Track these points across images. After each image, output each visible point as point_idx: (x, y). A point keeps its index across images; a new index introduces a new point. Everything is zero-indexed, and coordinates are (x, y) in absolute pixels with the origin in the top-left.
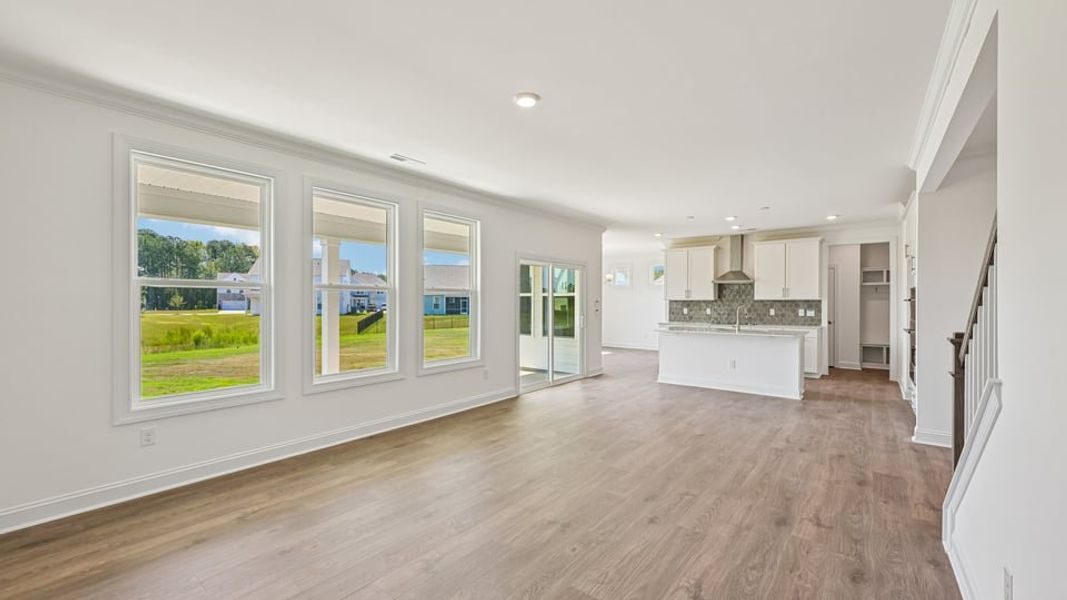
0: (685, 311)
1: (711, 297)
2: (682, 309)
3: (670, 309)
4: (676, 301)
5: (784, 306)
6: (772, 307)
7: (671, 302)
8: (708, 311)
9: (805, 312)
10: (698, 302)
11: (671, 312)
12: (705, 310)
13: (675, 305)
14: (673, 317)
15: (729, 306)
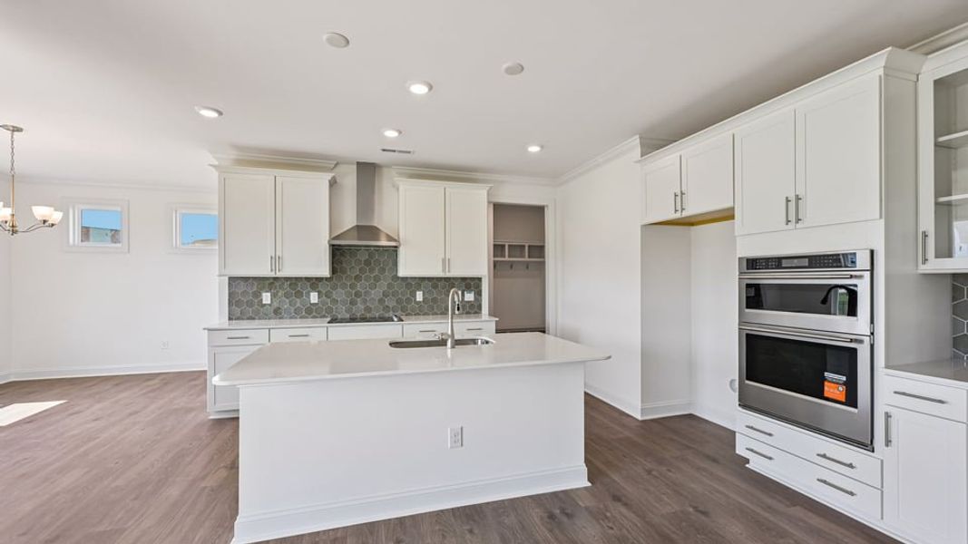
0: (266, 298)
1: (325, 272)
2: (258, 295)
3: (231, 295)
4: (246, 279)
5: (435, 287)
6: (419, 290)
7: (232, 280)
8: (314, 297)
9: (463, 295)
10: (294, 281)
11: (233, 300)
12: (309, 297)
13: (242, 287)
14: (237, 311)
15: (352, 286)
